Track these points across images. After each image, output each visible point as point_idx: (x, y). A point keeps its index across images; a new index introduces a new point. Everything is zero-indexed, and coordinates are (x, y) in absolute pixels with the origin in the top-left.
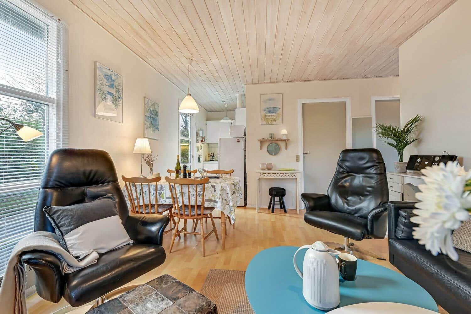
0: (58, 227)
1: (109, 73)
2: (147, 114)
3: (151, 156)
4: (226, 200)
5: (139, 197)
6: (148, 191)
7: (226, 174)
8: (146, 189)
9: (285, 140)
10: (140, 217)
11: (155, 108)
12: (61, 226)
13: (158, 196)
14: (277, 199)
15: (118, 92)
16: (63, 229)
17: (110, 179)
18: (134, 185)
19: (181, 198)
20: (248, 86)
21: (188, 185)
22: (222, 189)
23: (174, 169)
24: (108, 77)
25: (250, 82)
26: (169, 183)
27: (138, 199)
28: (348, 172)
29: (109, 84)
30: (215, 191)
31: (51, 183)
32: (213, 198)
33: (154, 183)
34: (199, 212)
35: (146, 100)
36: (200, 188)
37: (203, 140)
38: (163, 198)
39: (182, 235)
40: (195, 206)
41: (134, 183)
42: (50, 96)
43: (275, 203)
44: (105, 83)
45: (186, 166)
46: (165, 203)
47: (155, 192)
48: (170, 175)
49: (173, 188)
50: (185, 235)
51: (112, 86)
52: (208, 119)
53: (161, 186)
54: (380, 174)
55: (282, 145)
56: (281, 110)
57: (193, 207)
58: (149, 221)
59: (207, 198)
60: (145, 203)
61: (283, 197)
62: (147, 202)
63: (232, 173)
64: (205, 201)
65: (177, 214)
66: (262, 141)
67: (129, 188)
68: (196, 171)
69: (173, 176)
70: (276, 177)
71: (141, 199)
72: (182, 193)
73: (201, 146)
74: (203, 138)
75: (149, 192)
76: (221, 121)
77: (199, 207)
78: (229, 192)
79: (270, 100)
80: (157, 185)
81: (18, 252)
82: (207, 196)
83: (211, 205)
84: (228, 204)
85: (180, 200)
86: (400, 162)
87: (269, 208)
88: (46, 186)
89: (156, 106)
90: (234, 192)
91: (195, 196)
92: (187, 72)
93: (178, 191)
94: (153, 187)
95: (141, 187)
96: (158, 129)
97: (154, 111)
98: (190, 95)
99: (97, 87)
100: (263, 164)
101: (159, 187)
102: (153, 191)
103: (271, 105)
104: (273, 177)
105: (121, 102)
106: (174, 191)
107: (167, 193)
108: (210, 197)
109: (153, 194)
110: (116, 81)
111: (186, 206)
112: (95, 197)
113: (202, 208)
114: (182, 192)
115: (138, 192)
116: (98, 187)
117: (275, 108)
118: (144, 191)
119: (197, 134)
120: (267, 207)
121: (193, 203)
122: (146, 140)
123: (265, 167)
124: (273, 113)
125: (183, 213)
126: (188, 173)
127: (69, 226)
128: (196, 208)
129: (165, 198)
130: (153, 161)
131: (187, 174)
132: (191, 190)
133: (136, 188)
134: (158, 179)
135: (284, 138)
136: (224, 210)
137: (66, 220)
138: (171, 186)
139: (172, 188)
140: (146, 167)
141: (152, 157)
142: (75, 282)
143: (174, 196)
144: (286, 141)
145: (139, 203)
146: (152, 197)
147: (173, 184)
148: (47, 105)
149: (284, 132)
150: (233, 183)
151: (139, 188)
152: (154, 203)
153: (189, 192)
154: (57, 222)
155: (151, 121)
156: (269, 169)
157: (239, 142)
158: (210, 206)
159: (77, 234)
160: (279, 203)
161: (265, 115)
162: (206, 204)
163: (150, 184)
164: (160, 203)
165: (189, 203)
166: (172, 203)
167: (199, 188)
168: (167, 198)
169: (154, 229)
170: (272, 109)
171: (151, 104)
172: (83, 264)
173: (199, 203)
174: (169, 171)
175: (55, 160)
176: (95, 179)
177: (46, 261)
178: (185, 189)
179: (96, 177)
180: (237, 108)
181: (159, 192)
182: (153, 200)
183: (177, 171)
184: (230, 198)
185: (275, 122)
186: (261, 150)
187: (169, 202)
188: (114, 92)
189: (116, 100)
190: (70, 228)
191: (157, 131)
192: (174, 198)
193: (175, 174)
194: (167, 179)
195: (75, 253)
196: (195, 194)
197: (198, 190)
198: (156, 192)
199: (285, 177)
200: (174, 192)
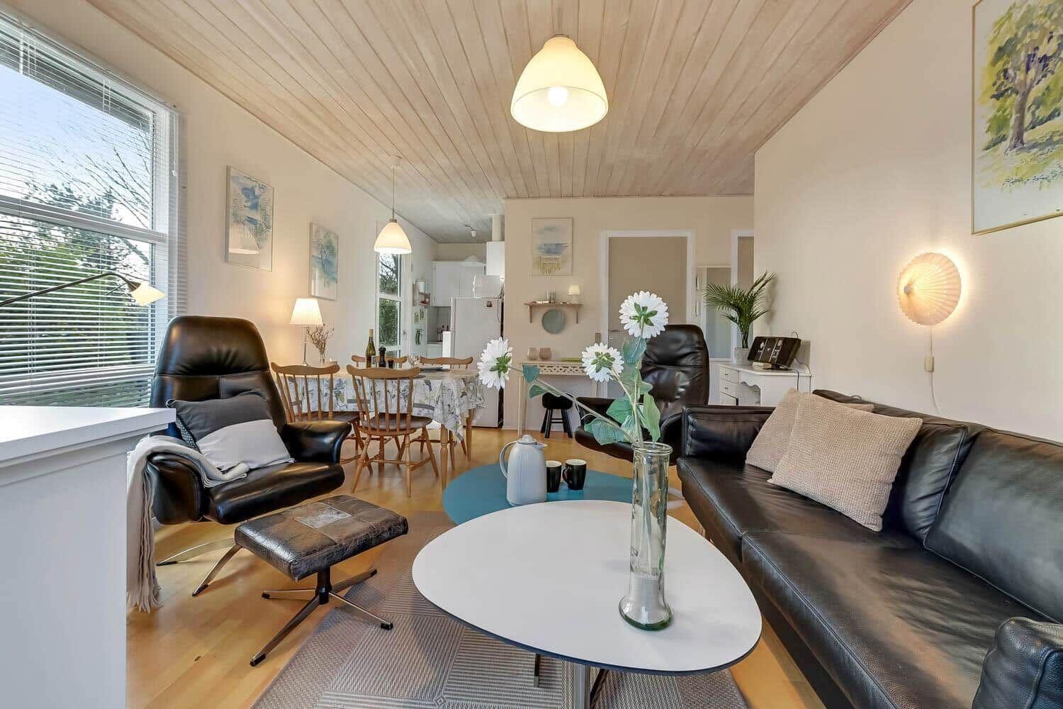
0: (188, 430)
1: (250, 184)
2: (315, 253)
3: (321, 330)
4: (449, 405)
5: (300, 399)
6: (316, 389)
7: (460, 365)
8: (312, 386)
9: (574, 306)
10: (305, 426)
11: (330, 242)
12: (192, 428)
13: (334, 398)
14: (557, 414)
15: (265, 217)
16: (194, 432)
17: (258, 365)
18: (293, 380)
19: (372, 402)
20: (509, 201)
21: (385, 379)
22: (443, 387)
23: (364, 355)
24: (249, 192)
25: (513, 193)
26: (353, 376)
27: (299, 403)
28: (656, 363)
29: (249, 204)
30: (431, 390)
31: (171, 368)
32: (427, 402)
33: (328, 376)
34: (403, 426)
35: (314, 228)
36: (406, 385)
37: (427, 300)
38: (343, 402)
39: (375, 465)
40: (395, 415)
41: (292, 376)
42: (158, 230)
43: (553, 421)
44: (244, 203)
45: (385, 348)
46: (345, 409)
47: (329, 392)
48: (358, 366)
49: (360, 384)
50: (381, 466)
51: (255, 207)
52: (437, 259)
53: (340, 380)
54: (701, 367)
55: (571, 314)
56: (569, 248)
57: (393, 417)
58: (319, 430)
59: (416, 401)
60: (312, 410)
61: (568, 411)
62: (314, 407)
63: (470, 363)
64: (414, 406)
65: (367, 428)
66: (533, 307)
67: (284, 384)
68: (405, 359)
69: (363, 365)
70: (554, 373)
71: (305, 402)
72: (374, 393)
73: (422, 313)
74: (427, 296)
75: (319, 390)
76: (463, 263)
77: (403, 416)
78: (455, 393)
79: (550, 229)
80: (332, 379)
81: (147, 452)
82: (416, 398)
83: (424, 413)
84: (453, 413)
85: (372, 406)
86: (743, 347)
87: (543, 430)
88: (163, 371)
89: (332, 237)
90: (464, 394)
91: (396, 398)
92: (390, 174)
93: (368, 390)
94: (325, 382)
95: (304, 383)
96: (335, 279)
97: (328, 247)
98: (395, 221)
99: (231, 211)
100: (533, 350)
101: (335, 383)
102: (325, 390)
103: (552, 239)
104: (550, 373)
105: (270, 233)
106: (360, 390)
107: (349, 393)
108: (423, 399)
109: (326, 394)
110: (262, 198)
111: (382, 415)
112: (234, 393)
113: (409, 418)
114: (374, 391)
115: (300, 391)
116: (239, 377)
117: (557, 245)
118: (310, 389)
119: (415, 287)
120: (540, 429)
121: (393, 410)
122: (314, 302)
123: (538, 354)
124: (555, 253)
125: (376, 427)
126: (389, 362)
127: (203, 428)
128: (398, 417)
129: (346, 402)
130: (325, 340)
131: (386, 361)
132: (390, 388)
133: (296, 386)
134: (334, 369)
135: (574, 301)
136: (445, 422)
137: (198, 420)
138: (357, 382)
139: (357, 385)
140: (314, 351)
141: (324, 332)
142: (218, 497)
143: (362, 398)
144: (577, 307)
145: (300, 409)
146: (325, 400)
147: (360, 378)
148: (152, 244)
149: (574, 290)
150: (463, 379)
151: (301, 385)
152: (327, 409)
153: (387, 391)
154: (186, 422)
155: (323, 266)
156: (544, 359)
157: (491, 306)
158: (422, 415)
159: (216, 438)
160: (561, 421)
161: (540, 258)
162: (415, 412)
163: (321, 376)
164: (338, 409)
165: (387, 409)
166: (358, 410)
167: (404, 385)
168: (349, 401)
169: (328, 440)
170: (553, 247)
171: (322, 235)
172: (228, 476)
173: (404, 411)
174: (355, 358)
175: (175, 333)
176: (233, 365)
177: (184, 464)
178: (380, 386)
179: (236, 361)
180: (491, 240)
181: (335, 391)
182: (324, 405)
183: (369, 359)
184: (457, 402)
185: (557, 272)
186: (531, 322)
187: (352, 407)
188: (257, 216)
189: (260, 230)
190: (205, 430)
191: (333, 284)
192: (361, 402)
193: (365, 363)
194: (350, 369)
195: (215, 463)
196: (396, 394)
197: (402, 388)
198: (331, 392)
199: (571, 373)
200: (362, 392)
